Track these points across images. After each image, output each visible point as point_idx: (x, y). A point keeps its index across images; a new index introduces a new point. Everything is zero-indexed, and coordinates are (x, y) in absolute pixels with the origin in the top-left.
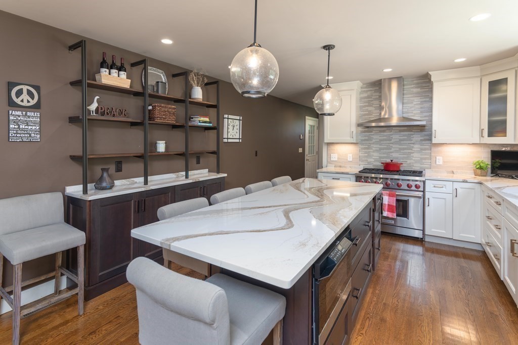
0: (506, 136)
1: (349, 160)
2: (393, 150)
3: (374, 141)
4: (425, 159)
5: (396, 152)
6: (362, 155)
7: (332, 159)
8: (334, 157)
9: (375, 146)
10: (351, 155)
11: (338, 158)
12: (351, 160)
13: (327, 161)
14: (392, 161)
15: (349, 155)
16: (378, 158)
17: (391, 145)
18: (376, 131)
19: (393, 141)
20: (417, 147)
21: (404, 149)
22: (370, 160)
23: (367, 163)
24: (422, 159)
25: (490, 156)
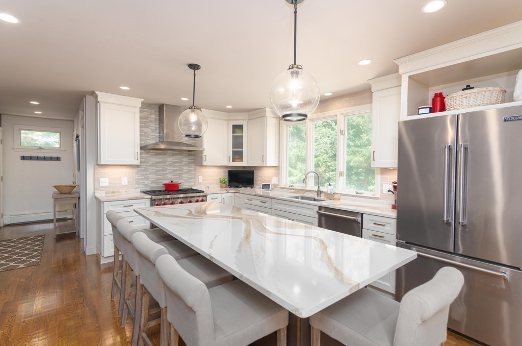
0: (242, 161)
1: (123, 184)
2: (168, 171)
3: (150, 163)
4: (191, 178)
5: (170, 173)
6: (138, 177)
7: (101, 185)
8: (104, 182)
9: (151, 168)
10: (126, 178)
11: (109, 183)
12: (126, 184)
13: (94, 188)
14: (172, 181)
15: (123, 178)
16: (155, 179)
17: (166, 167)
18: (153, 154)
19: (168, 163)
20: (186, 169)
21: (177, 170)
22: (147, 182)
23: (144, 186)
24: (189, 178)
25: (227, 174)
